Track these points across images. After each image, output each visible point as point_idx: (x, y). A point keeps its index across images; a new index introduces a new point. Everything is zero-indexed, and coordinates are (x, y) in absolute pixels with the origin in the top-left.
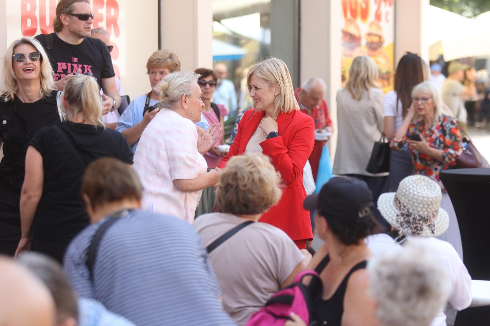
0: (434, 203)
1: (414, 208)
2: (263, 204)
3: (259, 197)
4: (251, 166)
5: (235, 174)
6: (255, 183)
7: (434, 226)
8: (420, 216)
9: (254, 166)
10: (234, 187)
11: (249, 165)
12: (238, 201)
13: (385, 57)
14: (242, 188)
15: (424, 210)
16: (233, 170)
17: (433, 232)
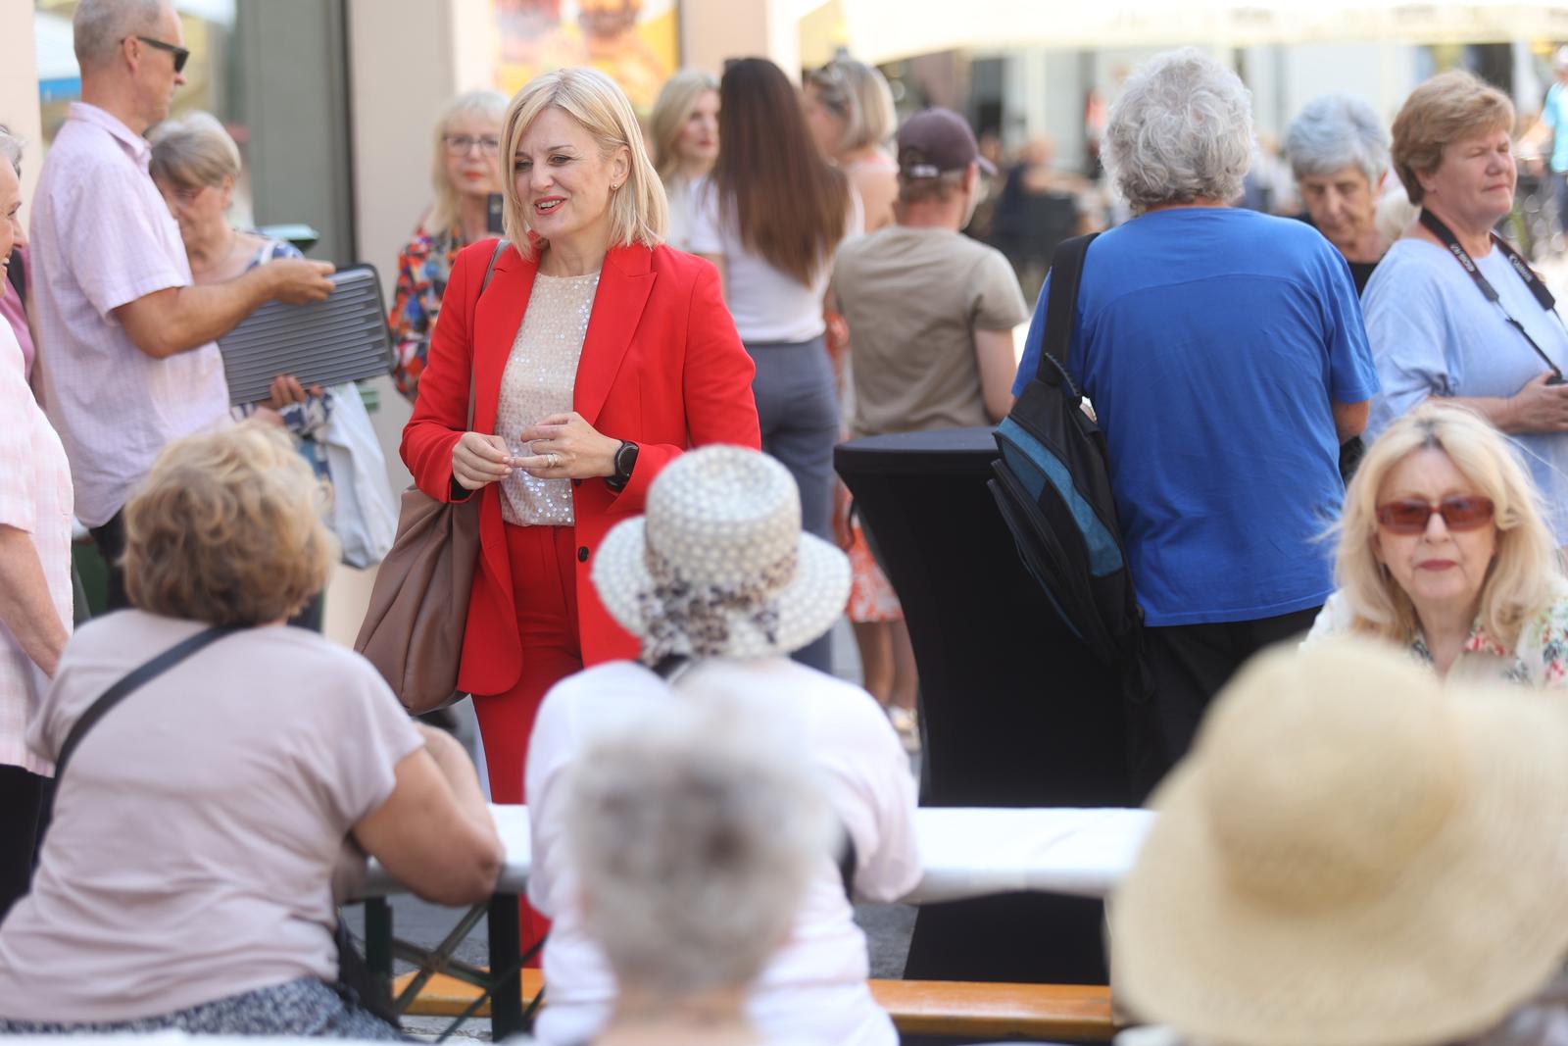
0: (758, 539)
1: (694, 564)
2: (284, 588)
3: (266, 567)
4: (231, 467)
5: (181, 496)
6: (251, 521)
7: (775, 616)
8: (715, 590)
9: (243, 465)
10: (181, 540)
11: (226, 462)
12: (198, 584)
13: (648, 60)
14: (206, 540)
15: (729, 566)
16: (172, 484)
17: (771, 638)
